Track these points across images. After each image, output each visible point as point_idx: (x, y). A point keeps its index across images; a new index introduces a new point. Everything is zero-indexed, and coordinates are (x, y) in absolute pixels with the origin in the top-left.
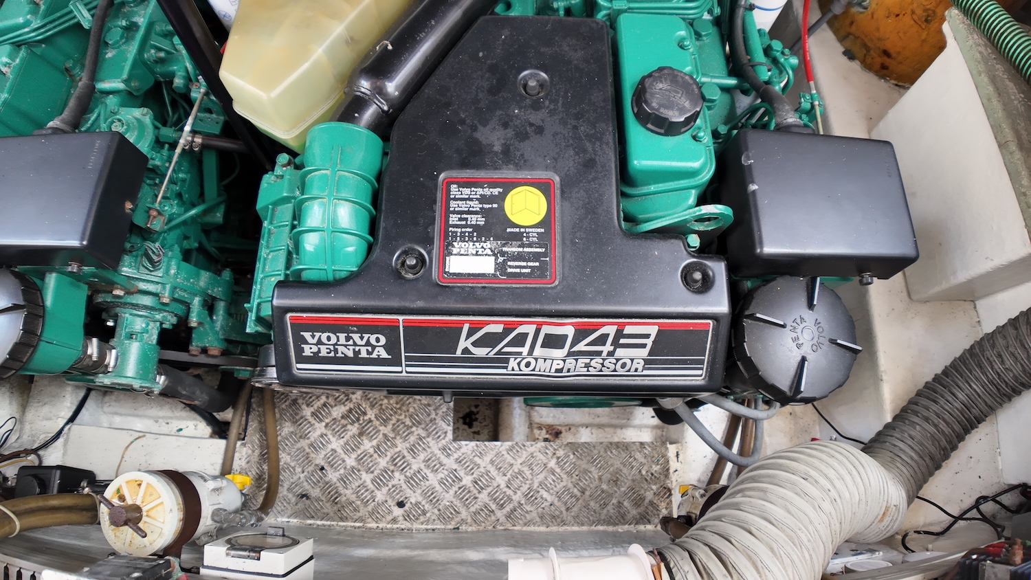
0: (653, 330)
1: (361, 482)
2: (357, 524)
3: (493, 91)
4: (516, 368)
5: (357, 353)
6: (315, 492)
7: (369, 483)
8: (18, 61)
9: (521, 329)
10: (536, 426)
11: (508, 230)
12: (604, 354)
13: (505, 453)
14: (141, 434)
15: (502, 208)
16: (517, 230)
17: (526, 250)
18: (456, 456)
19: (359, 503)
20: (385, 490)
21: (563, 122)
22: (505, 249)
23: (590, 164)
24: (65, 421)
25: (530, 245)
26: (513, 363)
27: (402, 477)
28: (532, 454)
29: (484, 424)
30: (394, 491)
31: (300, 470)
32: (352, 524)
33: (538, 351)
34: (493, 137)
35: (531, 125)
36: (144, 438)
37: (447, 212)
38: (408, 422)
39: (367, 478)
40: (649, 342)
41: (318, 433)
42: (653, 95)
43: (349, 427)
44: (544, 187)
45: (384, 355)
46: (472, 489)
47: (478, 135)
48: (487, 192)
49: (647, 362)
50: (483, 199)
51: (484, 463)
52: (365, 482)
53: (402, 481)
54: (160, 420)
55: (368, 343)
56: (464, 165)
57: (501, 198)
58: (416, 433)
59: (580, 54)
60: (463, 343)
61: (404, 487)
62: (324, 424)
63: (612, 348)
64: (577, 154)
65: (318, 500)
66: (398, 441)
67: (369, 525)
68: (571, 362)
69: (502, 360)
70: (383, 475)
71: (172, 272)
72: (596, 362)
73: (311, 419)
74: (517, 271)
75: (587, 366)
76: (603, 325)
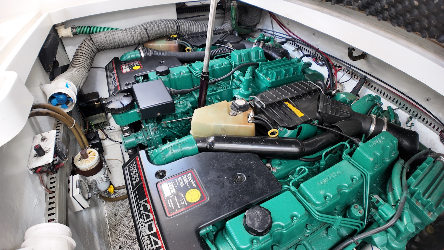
1: (125, 231)
2: (110, 236)
3: (229, 169)
4: (140, 222)
6: (118, 218)
7: (125, 233)
8: (186, 74)
9: (151, 215)
11: (182, 195)
12: (152, 248)
15: (189, 189)
16: (183, 197)
17: (177, 203)
19: (118, 233)
20: (124, 240)
21: (230, 193)
22: (175, 196)
23: (218, 207)
24: (120, 141)
25: (179, 203)
26: (141, 220)
27: (130, 244)
30: (125, 243)
31: (124, 210)
32: (110, 234)
33: (147, 225)
34: (212, 176)
35: (223, 184)
36: (121, 163)
37: (181, 176)
39: (127, 232)
42: (253, 211)
44: (202, 198)
45: (134, 184)
48: (193, 183)
50: (190, 183)
52: (125, 232)
53: (129, 244)
55: (136, 178)
56: (199, 173)
57: (192, 187)
60: (142, 202)
61: (127, 246)
64: (220, 202)
65: (115, 220)
67: (110, 240)
68: (146, 238)
70: (129, 237)
71: (156, 136)
72: (149, 247)
74: (169, 203)
75: (148, 245)
76: (161, 240)
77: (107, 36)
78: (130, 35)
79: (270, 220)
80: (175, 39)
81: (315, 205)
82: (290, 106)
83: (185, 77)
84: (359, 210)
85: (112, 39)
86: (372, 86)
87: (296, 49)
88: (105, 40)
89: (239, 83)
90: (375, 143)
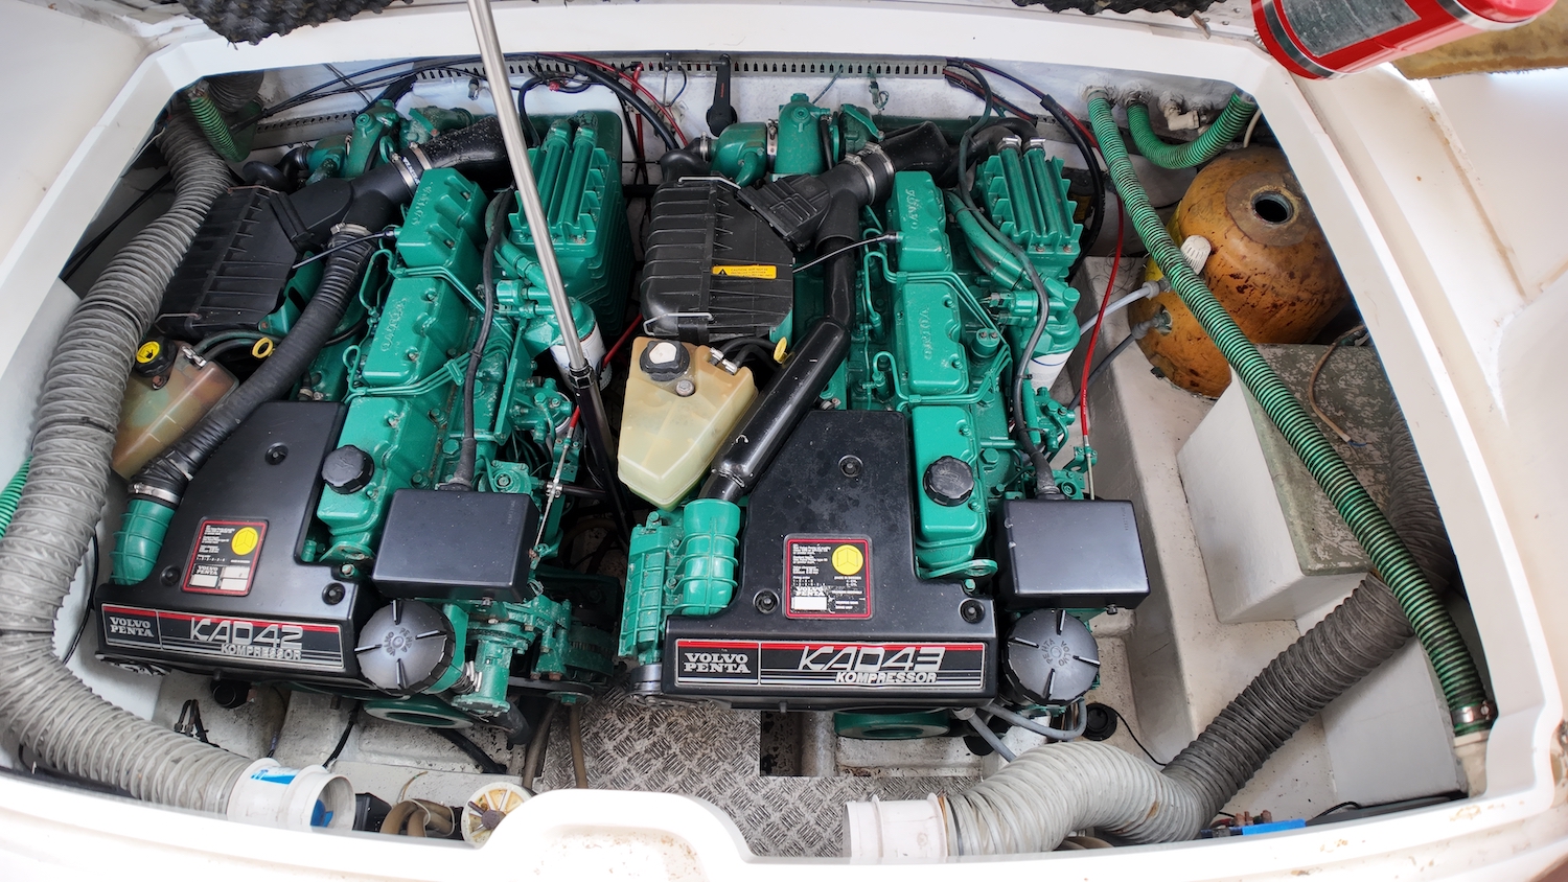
0: (941, 651)
3: (822, 472)
4: (842, 680)
5: (725, 669)
8: (403, 414)
9: (845, 651)
10: (842, 768)
11: (836, 578)
12: (907, 669)
13: (814, 788)
14: (422, 771)
15: (830, 561)
16: (842, 578)
17: (849, 592)
18: (763, 792)
21: (873, 497)
22: (833, 592)
23: (893, 529)
24: (329, 756)
25: (851, 589)
26: (840, 676)
28: (842, 789)
29: (785, 768)
33: (859, 667)
34: (822, 508)
35: (850, 499)
36: (426, 776)
37: (792, 565)
38: (714, 756)
40: (939, 659)
41: (621, 767)
42: (937, 479)
43: (653, 761)
44: (861, 546)
45: (746, 670)
46: (781, 825)
47: (811, 507)
48: (820, 549)
49: (938, 674)
50: (816, 555)
51: (793, 799)
54: (423, 762)
55: (734, 662)
56: (803, 529)
57: (829, 554)
58: (722, 768)
59: (885, 442)
60: (804, 661)
62: (627, 758)
63: (912, 664)
64: (883, 521)
66: (704, 776)
68: (882, 675)
69: (831, 674)
72: (901, 674)
73: (614, 754)
74: (843, 607)
75: (894, 678)
76: (905, 647)
77: (31, 570)
78: (78, 487)
79: (963, 464)
80: (168, 356)
81: (955, 388)
82: (730, 271)
83: (409, 424)
84: (990, 335)
85: (54, 557)
86: (746, 66)
87: (474, 86)
88: (43, 586)
89: (531, 310)
90: (913, 213)
